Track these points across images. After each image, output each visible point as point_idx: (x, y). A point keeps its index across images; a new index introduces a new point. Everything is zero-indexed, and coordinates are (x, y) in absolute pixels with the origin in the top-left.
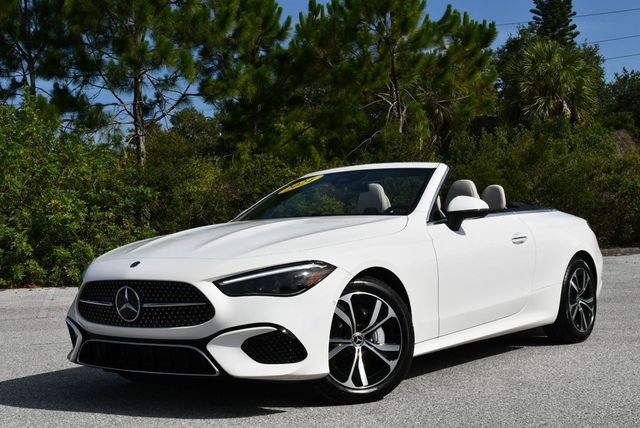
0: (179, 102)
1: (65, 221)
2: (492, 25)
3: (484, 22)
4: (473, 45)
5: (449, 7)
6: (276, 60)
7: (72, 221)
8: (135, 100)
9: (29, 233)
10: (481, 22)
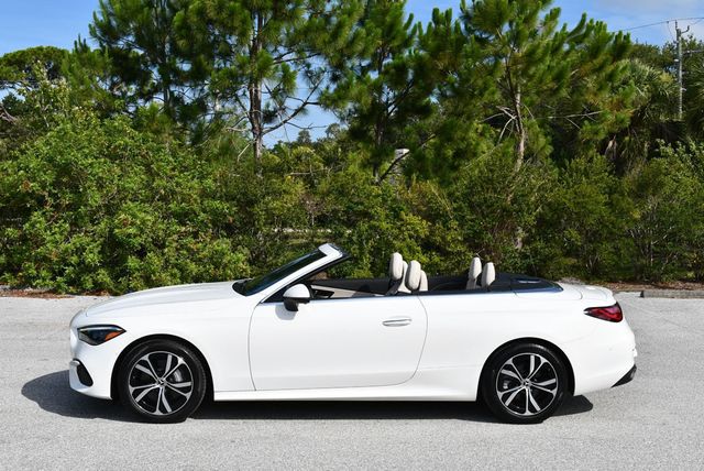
0: (297, 112)
1: (129, 236)
2: (627, 37)
3: (620, 32)
4: (601, 58)
5: (584, 16)
6: (393, 71)
7: (135, 236)
8: (251, 109)
9: (103, 245)
10: (617, 33)
